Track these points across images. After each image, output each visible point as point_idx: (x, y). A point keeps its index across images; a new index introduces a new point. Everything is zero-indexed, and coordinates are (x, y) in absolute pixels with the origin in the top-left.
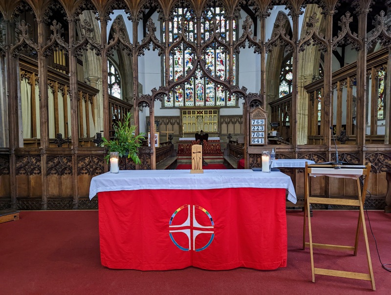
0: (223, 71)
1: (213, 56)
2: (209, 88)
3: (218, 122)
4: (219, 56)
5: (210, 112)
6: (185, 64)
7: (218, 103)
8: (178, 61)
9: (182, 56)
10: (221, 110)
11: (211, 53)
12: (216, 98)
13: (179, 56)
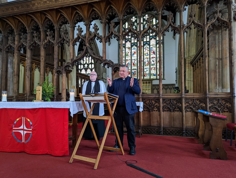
0: (155, 58)
1: (149, 49)
2: (146, 68)
3: (151, 88)
4: (152, 49)
5: (146, 83)
6: (132, 55)
7: (152, 77)
8: (128, 54)
9: (130, 51)
10: (153, 81)
11: (147, 48)
12: (150, 74)
13: (129, 51)
